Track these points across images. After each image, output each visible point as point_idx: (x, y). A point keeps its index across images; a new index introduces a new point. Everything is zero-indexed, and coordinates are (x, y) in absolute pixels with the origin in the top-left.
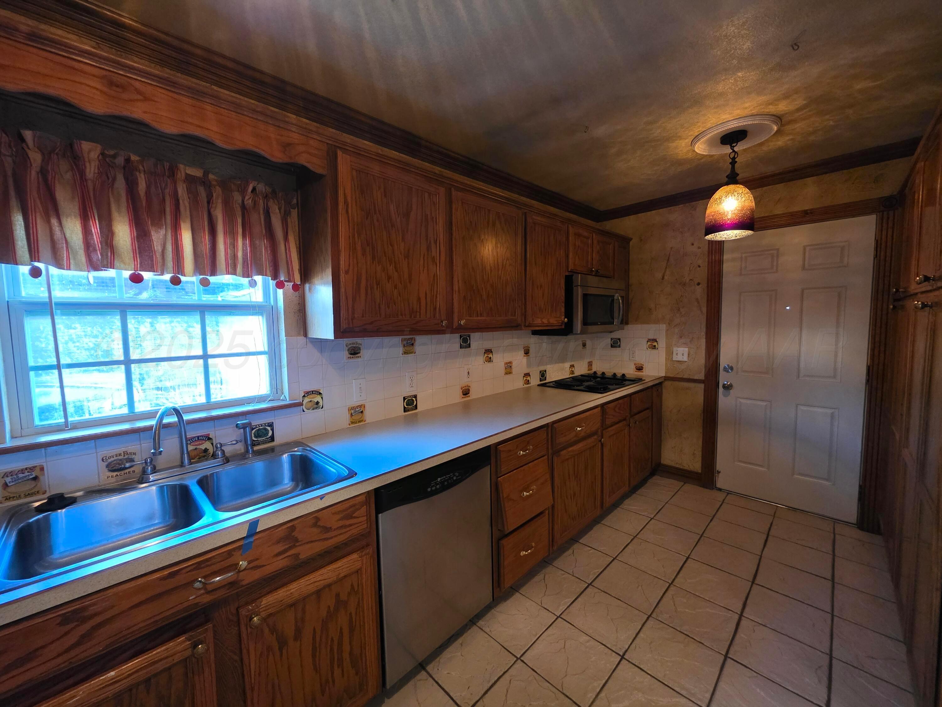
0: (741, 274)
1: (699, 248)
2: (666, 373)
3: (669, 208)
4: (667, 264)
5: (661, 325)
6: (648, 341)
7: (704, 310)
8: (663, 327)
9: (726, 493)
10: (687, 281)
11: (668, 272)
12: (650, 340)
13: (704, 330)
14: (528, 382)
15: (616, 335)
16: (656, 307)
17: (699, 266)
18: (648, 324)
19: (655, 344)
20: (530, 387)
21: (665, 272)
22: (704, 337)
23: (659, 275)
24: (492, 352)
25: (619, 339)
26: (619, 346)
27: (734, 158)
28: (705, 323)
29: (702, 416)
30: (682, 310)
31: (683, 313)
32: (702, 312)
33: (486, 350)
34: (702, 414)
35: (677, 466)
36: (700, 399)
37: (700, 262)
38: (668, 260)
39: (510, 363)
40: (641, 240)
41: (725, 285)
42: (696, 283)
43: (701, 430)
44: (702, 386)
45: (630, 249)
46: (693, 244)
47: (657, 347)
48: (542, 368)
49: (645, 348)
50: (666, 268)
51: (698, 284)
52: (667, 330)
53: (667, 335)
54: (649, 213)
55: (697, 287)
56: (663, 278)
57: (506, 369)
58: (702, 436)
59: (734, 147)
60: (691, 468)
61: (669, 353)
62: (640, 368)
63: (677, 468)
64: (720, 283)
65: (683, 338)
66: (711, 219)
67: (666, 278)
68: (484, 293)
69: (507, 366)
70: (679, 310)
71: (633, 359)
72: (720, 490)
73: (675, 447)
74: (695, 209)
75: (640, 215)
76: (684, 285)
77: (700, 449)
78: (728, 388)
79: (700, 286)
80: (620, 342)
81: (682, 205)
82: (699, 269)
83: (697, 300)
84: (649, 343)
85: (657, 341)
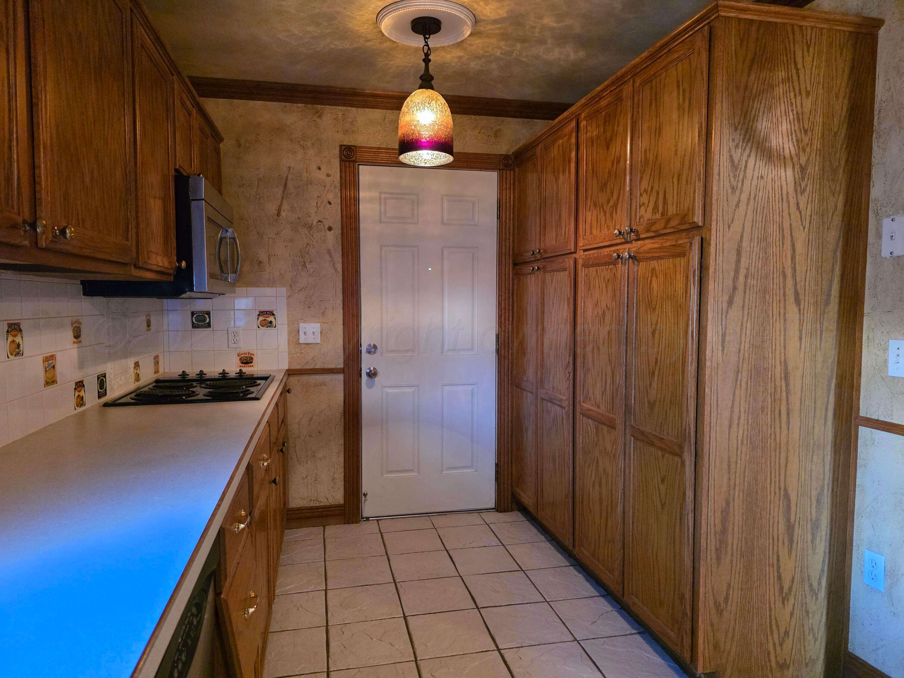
0: (380, 221)
1: (328, 175)
2: (289, 363)
3: (283, 104)
4: (284, 191)
5: (278, 289)
6: (259, 315)
7: (339, 267)
8: (283, 291)
9: (376, 521)
10: (315, 223)
11: (285, 206)
12: (262, 312)
13: (341, 296)
14: (80, 402)
15: (201, 305)
16: (269, 258)
17: (330, 203)
18: (259, 286)
19: (271, 318)
20: (85, 411)
21: (281, 204)
22: (341, 306)
23: (271, 208)
24: (21, 330)
25: (208, 313)
26: (209, 325)
27: (427, 55)
28: (341, 286)
29: (343, 421)
30: (308, 266)
31: (311, 271)
32: (336, 270)
33: (10, 325)
34: (343, 418)
35: (312, 504)
36: (339, 396)
37: (330, 196)
38: (285, 186)
39: (53, 357)
40: (240, 145)
41: (363, 234)
42: (327, 227)
43: (342, 442)
44: (341, 377)
45: (222, 156)
46: (319, 169)
47: (274, 323)
48: (100, 370)
49: (256, 327)
50: (283, 198)
51: (330, 229)
52: (289, 297)
53: (288, 305)
54: (251, 103)
55: (329, 233)
56: (279, 214)
57: (46, 371)
58: (343, 450)
59: (428, 38)
60: (331, 501)
61: (294, 333)
62: (247, 361)
63: (311, 508)
64: (357, 230)
65: (312, 308)
66: (413, 130)
67: (283, 214)
68: (87, 171)
69: (49, 365)
70: (304, 265)
71: (234, 346)
72: (368, 519)
73: (307, 476)
74: (320, 116)
75: (235, 101)
76: (310, 228)
77: (342, 470)
78: (372, 375)
79: (332, 232)
80: (209, 317)
81: (303, 105)
82: (328, 206)
83: (329, 252)
84: (261, 318)
85: (273, 314)
